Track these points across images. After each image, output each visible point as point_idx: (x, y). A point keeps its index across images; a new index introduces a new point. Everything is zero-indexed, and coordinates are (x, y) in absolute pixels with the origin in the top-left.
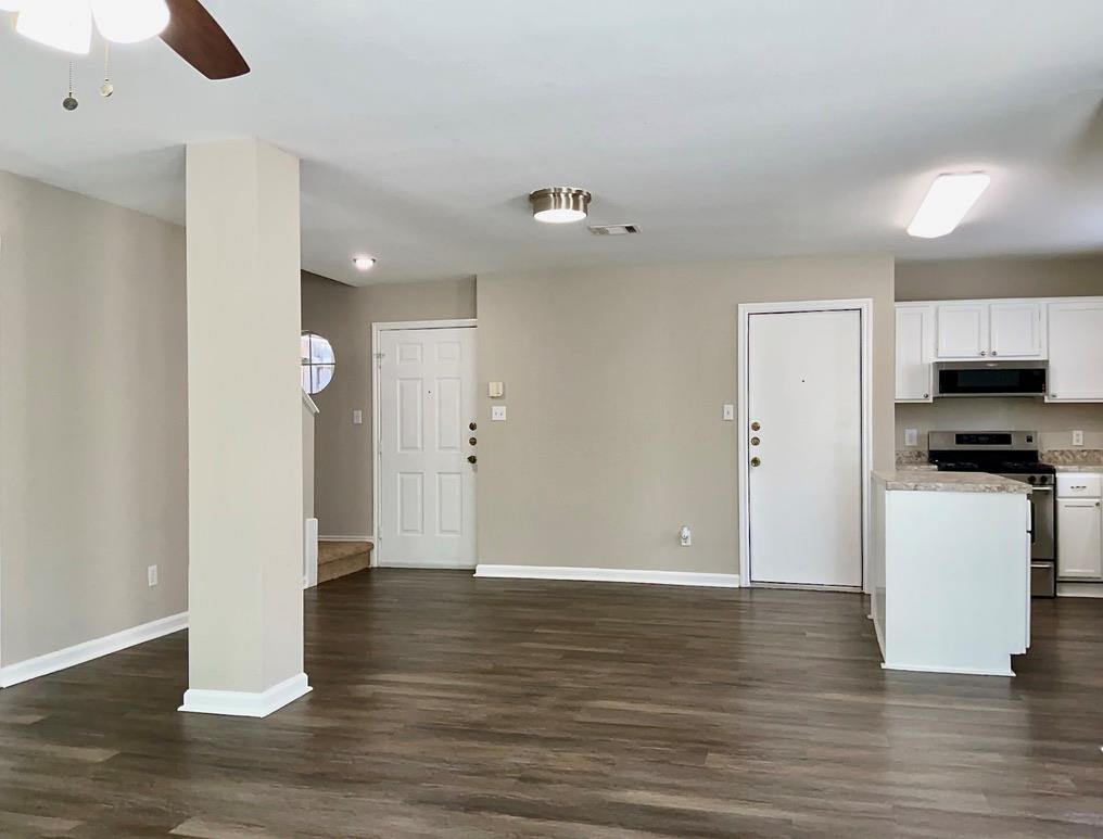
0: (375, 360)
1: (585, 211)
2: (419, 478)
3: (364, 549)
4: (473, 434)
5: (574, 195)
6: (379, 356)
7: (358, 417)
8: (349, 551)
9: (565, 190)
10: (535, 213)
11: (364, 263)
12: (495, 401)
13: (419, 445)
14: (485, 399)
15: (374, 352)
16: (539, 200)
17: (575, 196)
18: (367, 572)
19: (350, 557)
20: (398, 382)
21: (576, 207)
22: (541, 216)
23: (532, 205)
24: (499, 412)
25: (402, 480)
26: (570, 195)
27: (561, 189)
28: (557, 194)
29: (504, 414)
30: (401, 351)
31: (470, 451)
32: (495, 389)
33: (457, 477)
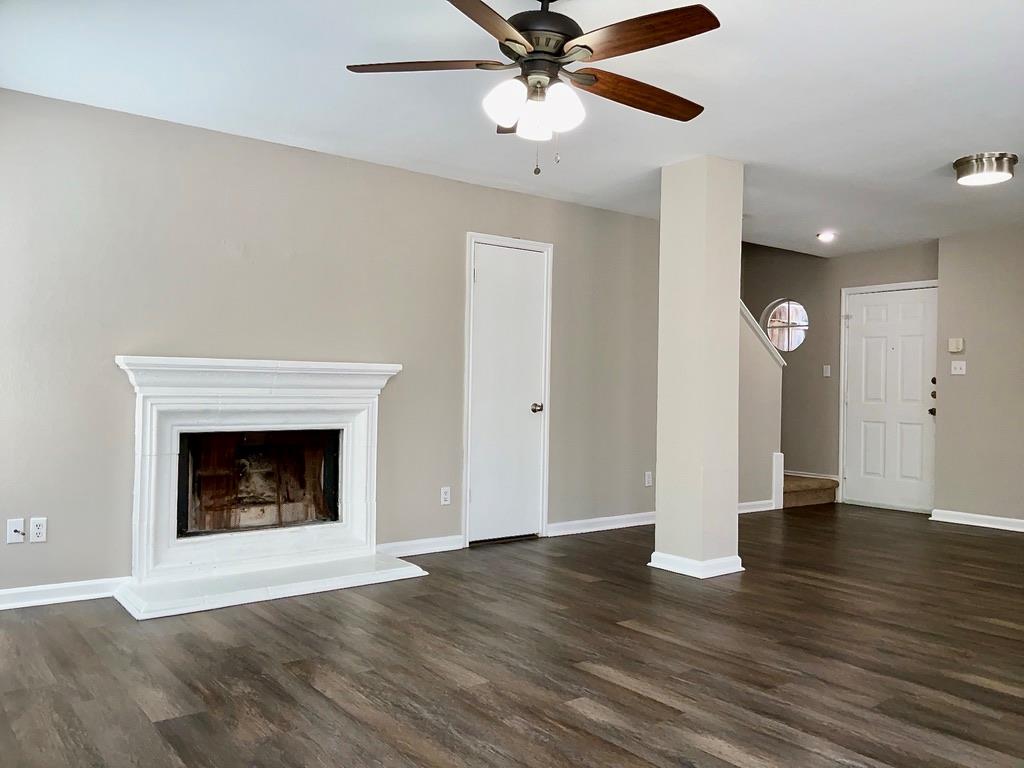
0: (843, 321)
1: (1011, 170)
2: (881, 426)
3: (830, 485)
4: (933, 387)
5: (997, 159)
6: (847, 317)
7: (827, 371)
8: (815, 485)
9: (986, 155)
10: (958, 178)
11: (827, 237)
12: (955, 356)
13: (882, 397)
14: (945, 355)
15: (843, 313)
16: (962, 166)
17: (999, 159)
18: (832, 506)
19: (815, 491)
20: (864, 340)
21: (1000, 167)
22: (965, 181)
23: (955, 171)
24: (959, 367)
25: (865, 427)
26: (994, 159)
27: (982, 155)
28: (980, 159)
29: (964, 368)
30: (867, 312)
31: (932, 403)
32: (955, 344)
33: (919, 427)
